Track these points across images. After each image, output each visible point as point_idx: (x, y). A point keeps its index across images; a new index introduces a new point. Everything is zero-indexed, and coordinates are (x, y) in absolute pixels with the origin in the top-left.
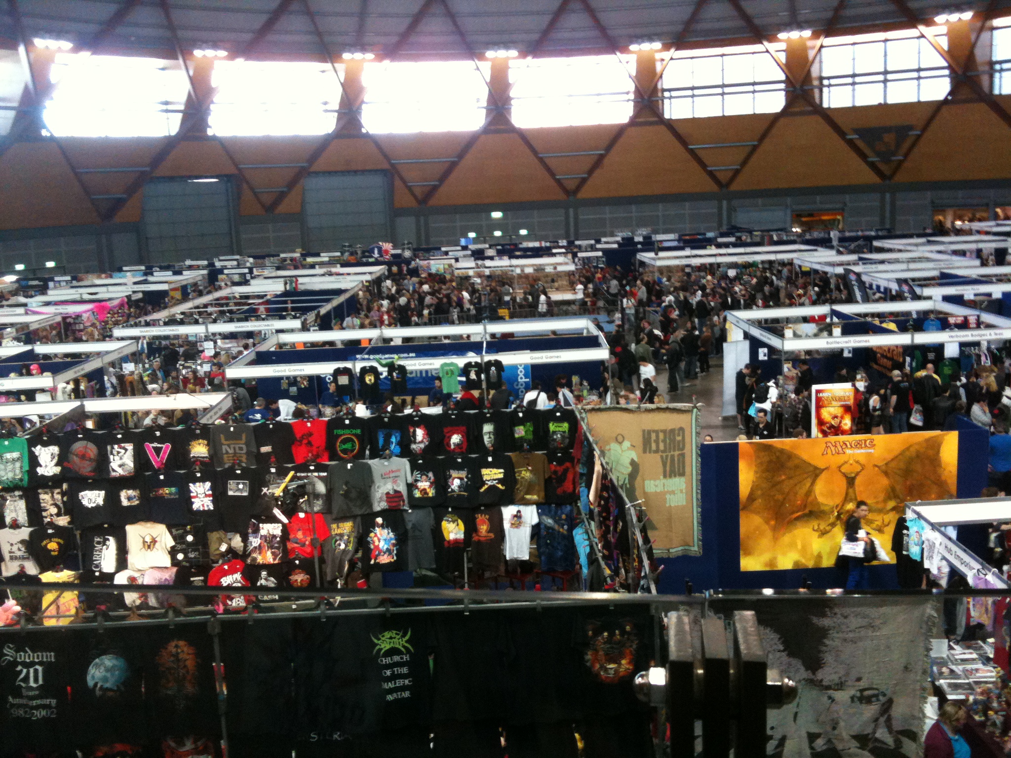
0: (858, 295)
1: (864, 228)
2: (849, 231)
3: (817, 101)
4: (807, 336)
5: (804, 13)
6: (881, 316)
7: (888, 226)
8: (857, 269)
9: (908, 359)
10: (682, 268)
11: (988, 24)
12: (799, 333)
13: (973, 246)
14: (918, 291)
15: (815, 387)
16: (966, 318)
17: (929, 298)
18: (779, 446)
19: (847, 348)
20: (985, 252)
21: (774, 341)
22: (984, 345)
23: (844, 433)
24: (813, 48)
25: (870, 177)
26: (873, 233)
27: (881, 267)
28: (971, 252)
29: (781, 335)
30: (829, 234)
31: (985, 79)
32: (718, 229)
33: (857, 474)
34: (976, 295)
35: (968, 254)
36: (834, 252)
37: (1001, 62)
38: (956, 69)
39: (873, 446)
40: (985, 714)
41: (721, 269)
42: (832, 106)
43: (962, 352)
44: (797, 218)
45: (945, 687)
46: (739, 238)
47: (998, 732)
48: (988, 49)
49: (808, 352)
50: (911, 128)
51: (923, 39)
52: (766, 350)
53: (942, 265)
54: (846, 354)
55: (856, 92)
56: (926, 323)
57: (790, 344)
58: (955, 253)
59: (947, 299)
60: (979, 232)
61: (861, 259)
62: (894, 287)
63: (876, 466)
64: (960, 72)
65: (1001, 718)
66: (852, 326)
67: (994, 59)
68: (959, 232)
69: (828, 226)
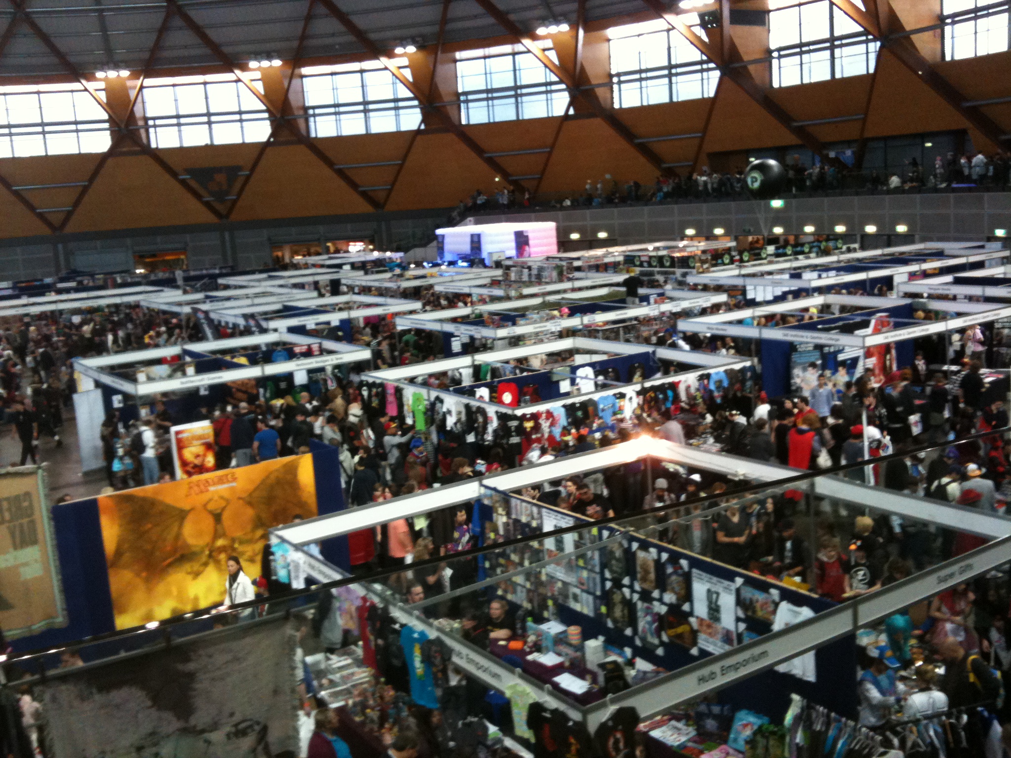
0: (208, 332)
1: (207, 266)
2: (194, 270)
3: (145, 140)
4: (162, 379)
5: (120, 53)
6: (232, 351)
7: (230, 264)
8: (204, 307)
9: (261, 391)
10: (20, 318)
11: (297, 71)
12: (152, 375)
13: (310, 279)
14: (264, 324)
15: (174, 429)
16: (309, 346)
17: (276, 330)
18: (141, 494)
19: (203, 385)
20: (321, 283)
21: (127, 387)
22: (329, 369)
23: (208, 470)
24: (135, 88)
25: (206, 217)
26: (217, 271)
27: (228, 304)
28: (309, 284)
29: (134, 380)
30: (174, 273)
31: (301, 123)
32: (57, 275)
33: (223, 509)
34: (317, 324)
35: (307, 287)
36: (180, 292)
37: (314, 108)
38: (274, 112)
39: (235, 479)
40: (364, 713)
41: (64, 316)
42: (161, 146)
43: (310, 378)
44: (140, 260)
45: (327, 698)
46: (80, 283)
47: (376, 727)
48: (300, 94)
49: (165, 394)
50: (240, 168)
51: (240, 84)
52: (120, 397)
53: (284, 298)
54: (203, 392)
55: (183, 133)
56: (275, 354)
57: (144, 388)
58: (295, 286)
59: (292, 330)
60: (315, 266)
61: (207, 297)
62: (241, 322)
63: (240, 498)
64: (278, 116)
65: (378, 713)
66: (205, 364)
67: (307, 104)
68: (296, 267)
69: (171, 266)
